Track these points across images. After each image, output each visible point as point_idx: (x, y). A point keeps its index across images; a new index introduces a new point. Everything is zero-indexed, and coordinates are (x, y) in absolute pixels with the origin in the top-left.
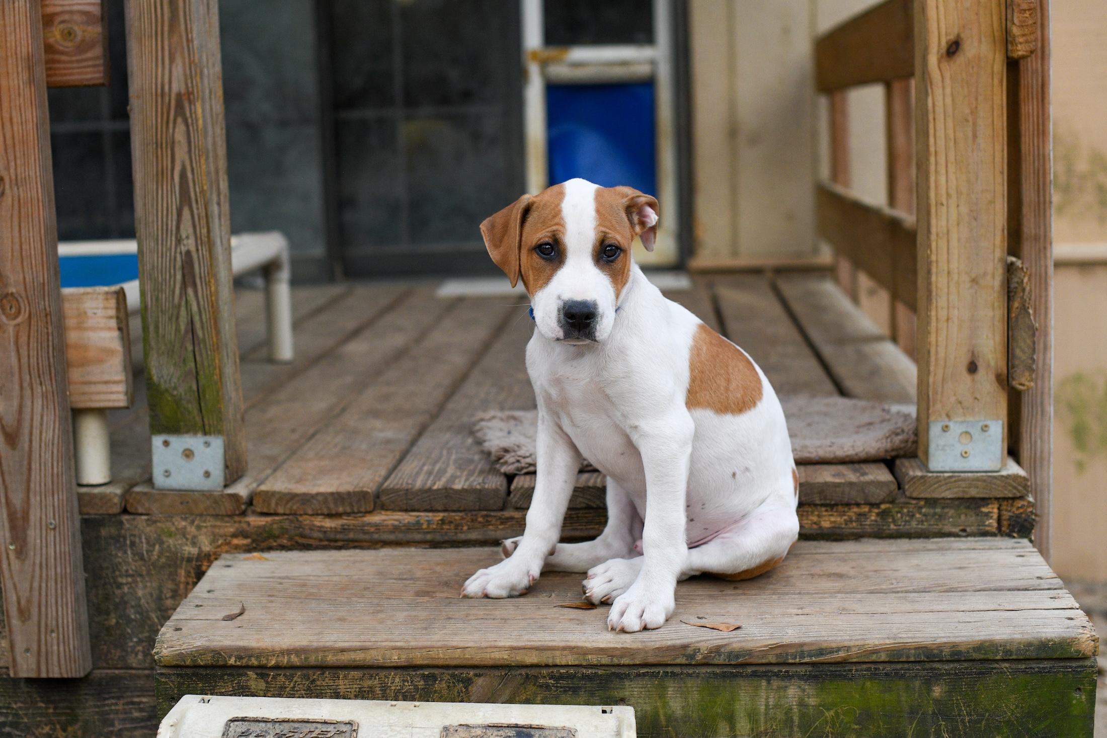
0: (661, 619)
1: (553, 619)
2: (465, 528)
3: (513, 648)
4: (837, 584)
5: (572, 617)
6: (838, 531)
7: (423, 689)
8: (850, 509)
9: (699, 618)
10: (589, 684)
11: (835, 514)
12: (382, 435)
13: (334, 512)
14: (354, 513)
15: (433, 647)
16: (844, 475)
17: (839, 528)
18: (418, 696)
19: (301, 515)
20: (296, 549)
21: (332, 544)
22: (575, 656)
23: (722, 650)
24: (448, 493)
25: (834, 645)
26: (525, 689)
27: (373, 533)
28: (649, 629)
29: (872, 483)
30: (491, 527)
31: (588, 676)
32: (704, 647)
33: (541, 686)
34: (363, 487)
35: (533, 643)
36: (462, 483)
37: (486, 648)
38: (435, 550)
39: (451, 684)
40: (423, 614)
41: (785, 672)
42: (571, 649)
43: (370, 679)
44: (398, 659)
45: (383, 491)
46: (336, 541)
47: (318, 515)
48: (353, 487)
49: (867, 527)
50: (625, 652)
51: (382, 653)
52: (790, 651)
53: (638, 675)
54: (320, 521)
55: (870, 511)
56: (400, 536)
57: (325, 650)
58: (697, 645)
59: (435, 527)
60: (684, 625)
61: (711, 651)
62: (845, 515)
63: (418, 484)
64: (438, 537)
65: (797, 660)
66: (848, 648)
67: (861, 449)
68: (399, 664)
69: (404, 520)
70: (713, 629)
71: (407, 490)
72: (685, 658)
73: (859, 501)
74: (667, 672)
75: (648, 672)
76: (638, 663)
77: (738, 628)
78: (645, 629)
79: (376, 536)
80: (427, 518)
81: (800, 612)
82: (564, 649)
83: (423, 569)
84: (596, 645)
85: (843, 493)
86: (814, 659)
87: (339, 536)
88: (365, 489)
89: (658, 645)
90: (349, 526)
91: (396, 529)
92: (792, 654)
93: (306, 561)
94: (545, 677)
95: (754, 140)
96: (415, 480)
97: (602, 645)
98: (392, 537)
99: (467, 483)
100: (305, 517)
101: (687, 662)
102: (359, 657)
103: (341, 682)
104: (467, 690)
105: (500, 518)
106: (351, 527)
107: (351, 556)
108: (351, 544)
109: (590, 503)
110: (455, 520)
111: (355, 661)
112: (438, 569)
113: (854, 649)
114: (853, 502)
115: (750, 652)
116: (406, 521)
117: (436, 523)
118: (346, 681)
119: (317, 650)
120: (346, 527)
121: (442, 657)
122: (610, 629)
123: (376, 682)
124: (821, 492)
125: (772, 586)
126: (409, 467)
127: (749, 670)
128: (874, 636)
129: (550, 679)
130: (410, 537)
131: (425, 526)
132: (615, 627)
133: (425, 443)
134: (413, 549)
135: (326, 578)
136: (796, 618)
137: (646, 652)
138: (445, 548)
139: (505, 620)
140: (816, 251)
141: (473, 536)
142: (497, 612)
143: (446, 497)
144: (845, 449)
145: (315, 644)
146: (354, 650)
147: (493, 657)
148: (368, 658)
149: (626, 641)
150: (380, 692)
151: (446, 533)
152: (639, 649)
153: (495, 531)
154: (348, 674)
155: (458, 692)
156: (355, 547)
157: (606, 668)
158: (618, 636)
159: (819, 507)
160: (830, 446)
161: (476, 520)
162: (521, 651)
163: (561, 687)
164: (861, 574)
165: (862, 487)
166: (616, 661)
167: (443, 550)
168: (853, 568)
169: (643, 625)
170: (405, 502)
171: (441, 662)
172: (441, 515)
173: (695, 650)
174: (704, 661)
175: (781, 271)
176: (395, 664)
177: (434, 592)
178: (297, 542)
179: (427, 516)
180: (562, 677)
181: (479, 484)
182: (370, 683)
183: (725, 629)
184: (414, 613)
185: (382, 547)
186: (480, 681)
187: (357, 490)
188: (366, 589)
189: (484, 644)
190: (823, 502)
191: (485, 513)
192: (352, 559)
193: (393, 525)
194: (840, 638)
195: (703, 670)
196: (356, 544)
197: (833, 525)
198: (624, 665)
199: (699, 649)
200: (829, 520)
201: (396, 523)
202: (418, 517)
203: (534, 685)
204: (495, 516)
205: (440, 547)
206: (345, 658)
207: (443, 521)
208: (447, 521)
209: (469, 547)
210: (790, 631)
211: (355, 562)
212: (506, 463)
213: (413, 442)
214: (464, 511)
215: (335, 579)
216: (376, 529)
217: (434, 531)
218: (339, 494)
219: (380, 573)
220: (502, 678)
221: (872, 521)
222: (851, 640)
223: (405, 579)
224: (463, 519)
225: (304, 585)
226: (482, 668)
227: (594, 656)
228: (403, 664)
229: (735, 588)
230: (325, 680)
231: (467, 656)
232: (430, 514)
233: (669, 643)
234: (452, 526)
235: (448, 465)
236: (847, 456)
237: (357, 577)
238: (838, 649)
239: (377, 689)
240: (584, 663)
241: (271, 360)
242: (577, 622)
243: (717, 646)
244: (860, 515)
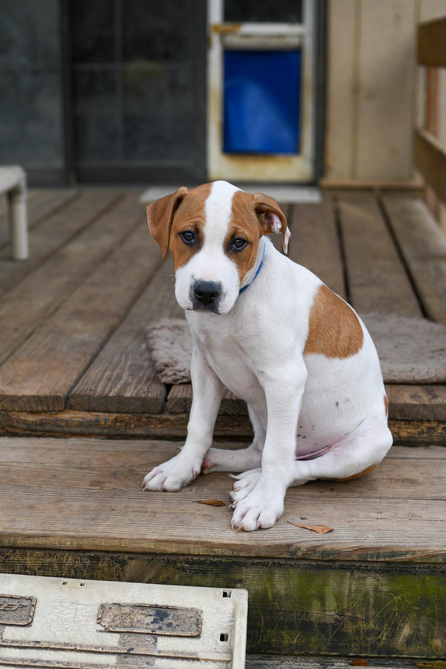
0: (272, 521)
1: (191, 514)
2: (133, 426)
3: (157, 541)
4: (409, 490)
5: (206, 512)
6: (413, 440)
7: (89, 566)
8: (422, 424)
9: (302, 518)
10: (215, 569)
11: (411, 427)
12: (80, 337)
13: (34, 410)
14: (50, 411)
15: (97, 537)
16: (420, 397)
17: (413, 437)
18: (86, 571)
19: (10, 411)
20: (7, 436)
21: (34, 433)
22: (205, 549)
23: (317, 549)
24: (120, 399)
25: (403, 550)
26: (167, 570)
27: (63, 426)
28: (263, 529)
29: (440, 405)
30: (152, 426)
31: (214, 563)
32: (304, 546)
33: (178, 569)
34: (57, 392)
35: (173, 538)
36: (132, 391)
37: (137, 540)
38: (110, 441)
39: (111, 564)
40: (93, 505)
41: (365, 567)
42: (202, 543)
43: (50, 557)
44: (71, 544)
45: (71, 396)
46: (36, 431)
47: (23, 411)
48: (50, 391)
49: (435, 438)
50: (243, 547)
51: (59, 539)
52: (369, 552)
53: (253, 564)
54: (25, 416)
55: (438, 426)
56: (84, 430)
57: (15, 535)
58: (298, 545)
59: (110, 424)
60: (290, 525)
61: (309, 550)
62: (418, 428)
63: (98, 392)
64: (112, 432)
65: (375, 559)
66: (414, 553)
67: (433, 375)
68: (71, 548)
69: (87, 418)
70: (311, 530)
71: (90, 396)
72: (288, 554)
73: (430, 418)
74: (275, 563)
75: (260, 562)
76: (252, 556)
77: (331, 531)
78: (260, 528)
79: (66, 429)
80: (104, 418)
81: (379, 516)
82: (196, 543)
83: (98, 459)
84: (221, 541)
85: (418, 412)
86: (387, 559)
87: (38, 428)
88: (58, 394)
89: (268, 543)
90: (46, 420)
91: (81, 424)
92: (371, 555)
93: (13, 448)
94: (182, 562)
95: (371, 96)
96: (96, 387)
97: (226, 542)
98: (78, 430)
99: (136, 391)
100: (13, 413)
101: (290, 557)
102: (41, 542)
103: (28, 558)
104: (122, 569)
105: (159, 420)
106: (48, 421)
107: (46, 444)
108: (47, 434)
109: (227, 411)
110: (125, 419)
111: (38, 544)
112: (110, 459)
113: (418, 553)
114: (425, 419)
115: (338, 552)
116: (89, 419)
117: (111, 421)
118: (32, 558)
119: (9, 535)
120: (44, 421)
121: (103, 544)
122: (232, 528)
123: (55, 560)
124: (401, 411)
125: (360, 489)
126: (94, 373)
127: (338, 564)
128: (434, 544)
129: (186, 564)
130: (91, 430)
131: (102, 423)
132: (236, 526)
133: (110, 347)
134: (93, 440)
135: (25, 465)
136: (376, 523)
137: (259, 548)
138: (118, 439)
139: (154, 513)
140: (411, 176)
141: (139, 431)
142: (149, 506)
143: (119, 402)
144: (422, 374)
145: (8, 531)
146: (38, 536)
147: (142, 546)
148: (48, 543)
149: (244, 539)
150: (57, 567)
151: (118, 429)
152: (254, 546)
153: (155, 429)
154: (33, 553)
155: (116, 570)
156: (50, 436)
157: (229, 558)
158: (239, 534)
159: (399, 422)
160: (410, 372)
161: (141, 420)
162: (163, 543)
163: (194, 570)
164: (428, 480)
165: (433, 408)
166: (236, 554)
167: (116, 441)
168: (422, 474)
169: (258, 526)
170: (88, 404)
171: (103, 549)
172: (114, 416)
173: (297, 548)
174: (303, 557)
175: (388, 190)
176: (68, 548)
177: (104, 483)
178: (7, 431)
179: (105, 416)
180: (194, 563)
181: (144, 392)
182: (49, 560)
183: (321, 532)
184: (86, 504)
185: (71, 436)
186: (133, 563)
187: (52, 394)
188: (54, 477)
189: (136, 537)
190: (402, 418)
191: (147, 415)
192: (48, 446)
193: (78, 421)
194: (408, 544)
195: (302, 563)
196: (51, 434)
197: (409, 435)
198: (242, 557)
199: (300, 548)
200: (407, 431)
201: (81, 420)
202: (97, 416)
203: (174, 567)
204: (155, 418)
205: (114, 439)
206: (31, 542)
207: (116, 420)
208: (119, 420)
209: (135, 440)
210: (370, 536)
211: (50, 450)
212: (166, 375)
213: (102, 346)
214: (133, 413)
215: (32, 466)
216: (66, 424)
217: (110, 427)
218: (38, 397)
219: (66, 462)
220: (149, 561)
221: (438, 433)
222: (416, 546)
223: (84, 469)
224: (131, 419)
225: (8, 471)
226: (134, 554)
227: (219, 550)
228: (75, 548)
229: (332, 490)
230: (16, 557)
231: (123, 545)
232: (107, 414)
233: (277, 542)
234: (123, 424)
235: (123, 372)
236: (423, 380)
237: (48, 465)
238: (406, 553)
239: (55, 564)
240: (212, 554)
241: (11, 258)
242: (209, 518)
243: (314, 546)
244: (430, 428)
